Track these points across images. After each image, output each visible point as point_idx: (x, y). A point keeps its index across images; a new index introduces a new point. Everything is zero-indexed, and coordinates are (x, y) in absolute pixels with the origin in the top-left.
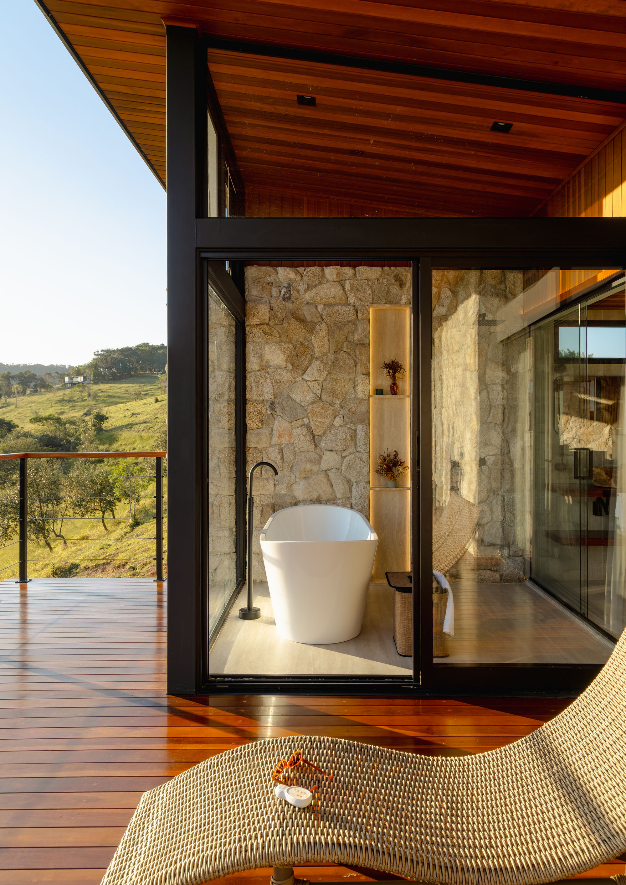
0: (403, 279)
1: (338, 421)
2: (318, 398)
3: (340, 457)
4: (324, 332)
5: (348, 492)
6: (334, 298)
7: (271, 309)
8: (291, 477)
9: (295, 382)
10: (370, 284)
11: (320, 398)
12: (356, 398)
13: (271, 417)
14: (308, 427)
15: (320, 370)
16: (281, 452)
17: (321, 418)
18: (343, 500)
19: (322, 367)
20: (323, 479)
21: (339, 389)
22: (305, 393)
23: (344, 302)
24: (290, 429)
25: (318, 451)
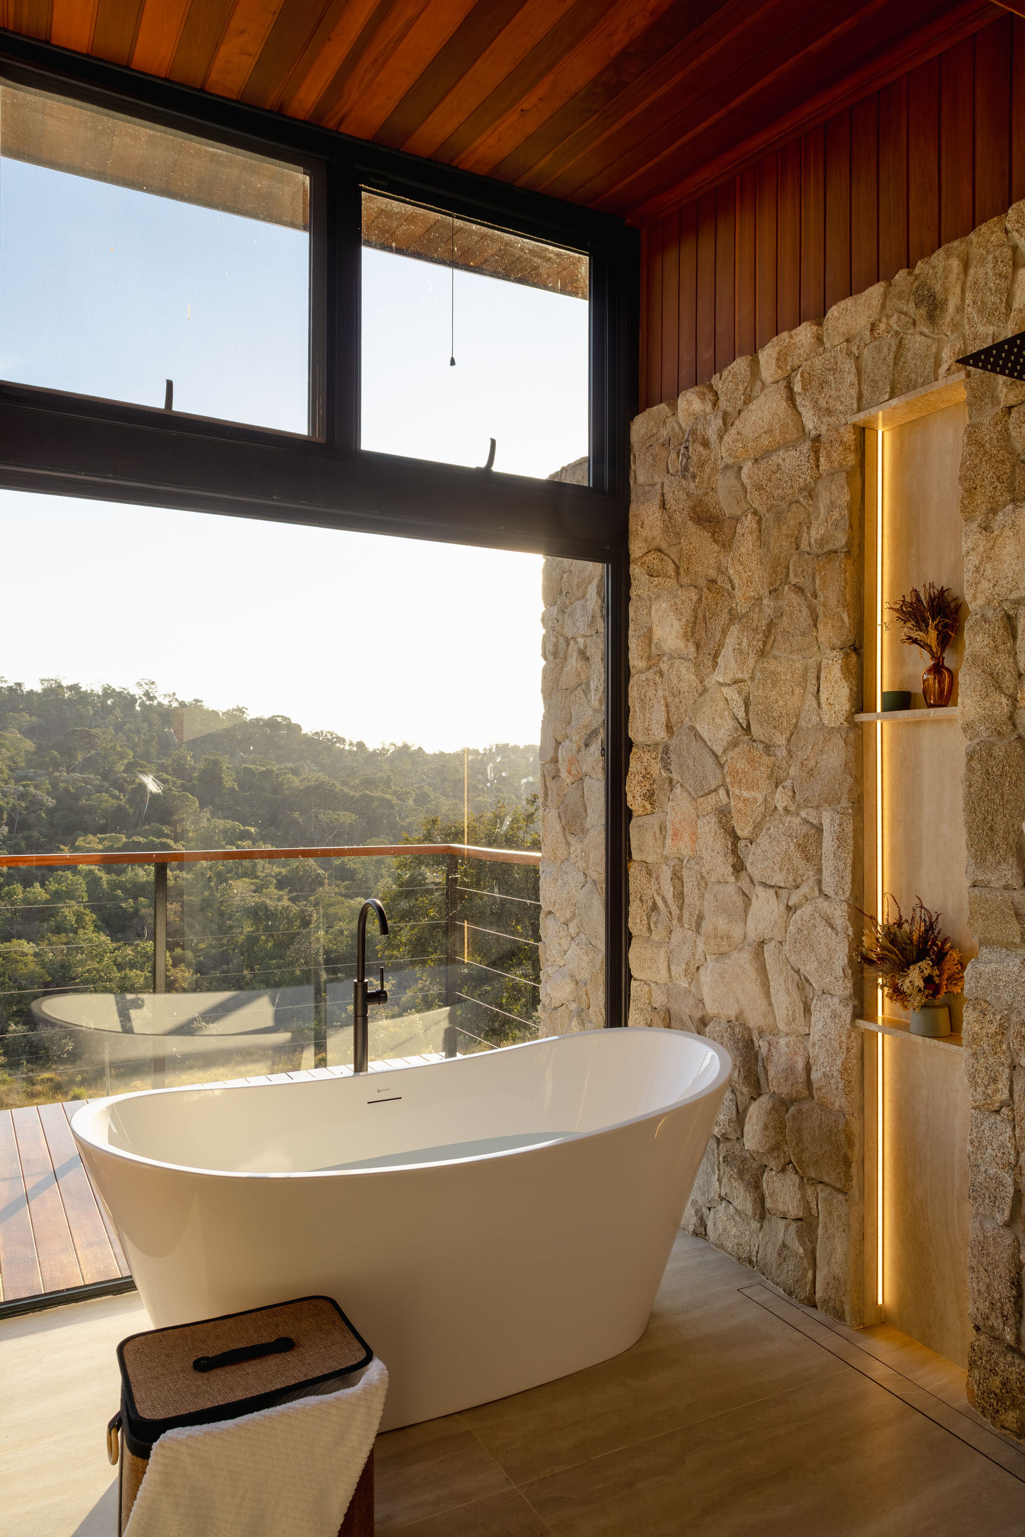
0: (938, 287)
1: (781, 799)
2: (740, 732)
3: (782, 907)
4: (749, 538)
5: (800, 1019)
6: (770, 431)
7: (663, 505)
8: (696, 946)
9: (705, 690)
10: (855, 350)
11: (747, 729)
12: (821, 726)
13: (666, 786)
14: (723, 813)
15: (741, 652)
16: (677, 877)
17: (747, 789)
18: (792, 1039)
19: (745, 640)
20: (747, 966)
21: (781, 703)
22: (718, 720)
23: (792, 435)
24: (694, 816)
25: (744, 883)
